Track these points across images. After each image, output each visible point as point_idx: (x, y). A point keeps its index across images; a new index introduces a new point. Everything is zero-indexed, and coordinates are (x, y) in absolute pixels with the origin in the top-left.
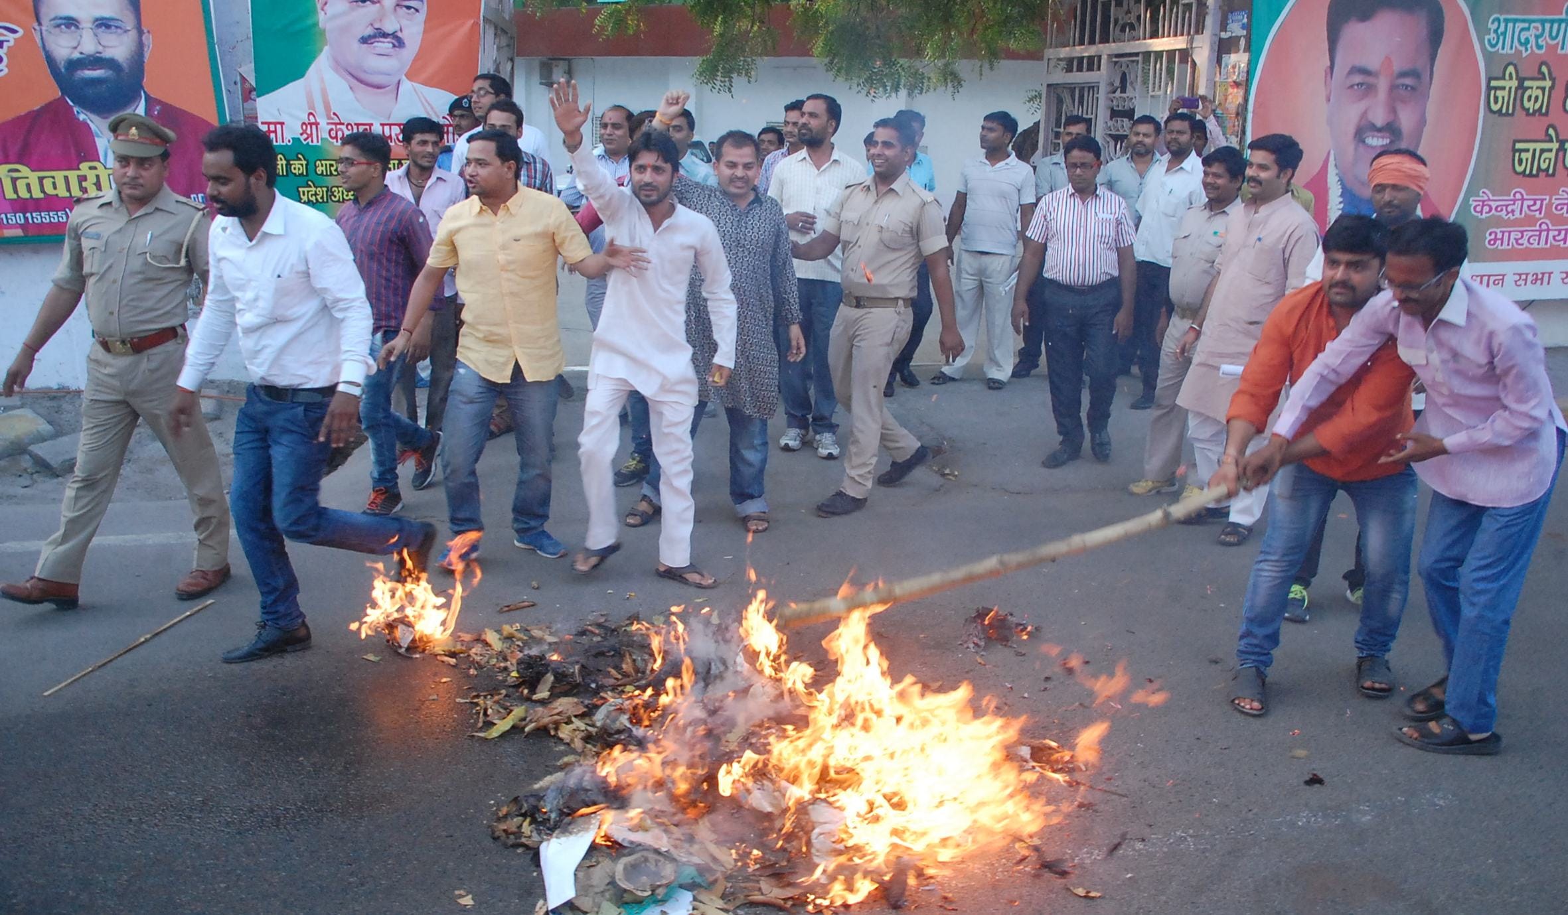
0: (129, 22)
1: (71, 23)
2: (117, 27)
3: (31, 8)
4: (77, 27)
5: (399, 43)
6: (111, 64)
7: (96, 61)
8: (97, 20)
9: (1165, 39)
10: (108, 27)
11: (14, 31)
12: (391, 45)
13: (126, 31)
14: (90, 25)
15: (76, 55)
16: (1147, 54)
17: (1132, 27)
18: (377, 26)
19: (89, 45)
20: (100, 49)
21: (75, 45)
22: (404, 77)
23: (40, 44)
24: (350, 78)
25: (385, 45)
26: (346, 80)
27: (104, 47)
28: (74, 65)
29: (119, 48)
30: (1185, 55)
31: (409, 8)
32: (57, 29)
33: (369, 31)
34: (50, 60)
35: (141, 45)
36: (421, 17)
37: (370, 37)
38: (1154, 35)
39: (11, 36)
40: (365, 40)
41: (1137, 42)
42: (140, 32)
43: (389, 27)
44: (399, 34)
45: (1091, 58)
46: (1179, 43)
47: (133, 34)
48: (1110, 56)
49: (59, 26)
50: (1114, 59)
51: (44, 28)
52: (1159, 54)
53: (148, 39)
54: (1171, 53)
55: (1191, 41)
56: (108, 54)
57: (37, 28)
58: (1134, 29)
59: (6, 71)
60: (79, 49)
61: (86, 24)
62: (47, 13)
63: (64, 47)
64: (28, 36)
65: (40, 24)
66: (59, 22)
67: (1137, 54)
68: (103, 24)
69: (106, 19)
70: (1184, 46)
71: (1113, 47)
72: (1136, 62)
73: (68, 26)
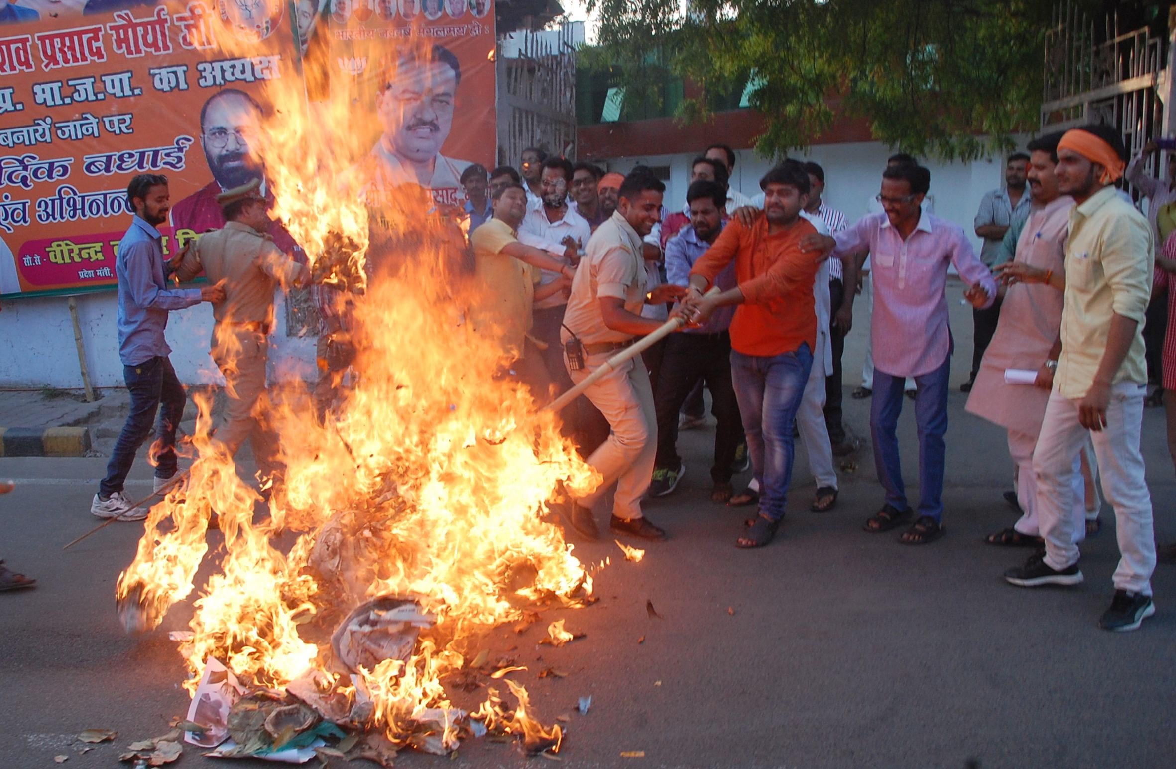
1: (222, 131)
3: (200, 126)
4: (225, 134)
5: (435, 128)
7: (235, 156)
8: (237, 128)
9: (1134, 79)
10: (244, 132)
11: (189, 140)
12: (429, 130)
14: (232, 131)
15: (224, 152)
16: (1120, 97)
17: (1108, 74)
18: (419, 116)
19: (231, 145)
20: (239, 147)
21: (223, 145)
22: (439, 154)
23: (203, 147)
24: (399, 156)
25: (425, 131)
26: (399, 159)
27: (241, 146)
28: (223, 159)
30: (1151, 90)
31: (441, 101)
32: (214, 136)
33: (413, 121)
34: (209, 158)
36: (450, 109)
37: (414, 125)
38: (1126, 76)
39: (187, 144)
40: (410, 128)
41: (1111, 86)
43: (428, 116)
44: (435, 122)
45: (1076, 108)
46: (1145, 81)
48: (1091, 103)
49: (214, 134)
51: (206, 136)
52: (1130, 94)
54: (1140, 92)
55: (1155, 79)
56: (243, 150)
57: (202, 137)
58: (1110, 75)
59: (184, 166)
60: (226, 148)
61: (230, 132)
62: (208, 126)
63: (217, 148)
64: (196, 143)
65: (204, 134)
66: (214, 131)
67: (1111, 98)
70: (1148, 84)
71: (1094, 94)
72: (1112, 106)
73: (220, 134)
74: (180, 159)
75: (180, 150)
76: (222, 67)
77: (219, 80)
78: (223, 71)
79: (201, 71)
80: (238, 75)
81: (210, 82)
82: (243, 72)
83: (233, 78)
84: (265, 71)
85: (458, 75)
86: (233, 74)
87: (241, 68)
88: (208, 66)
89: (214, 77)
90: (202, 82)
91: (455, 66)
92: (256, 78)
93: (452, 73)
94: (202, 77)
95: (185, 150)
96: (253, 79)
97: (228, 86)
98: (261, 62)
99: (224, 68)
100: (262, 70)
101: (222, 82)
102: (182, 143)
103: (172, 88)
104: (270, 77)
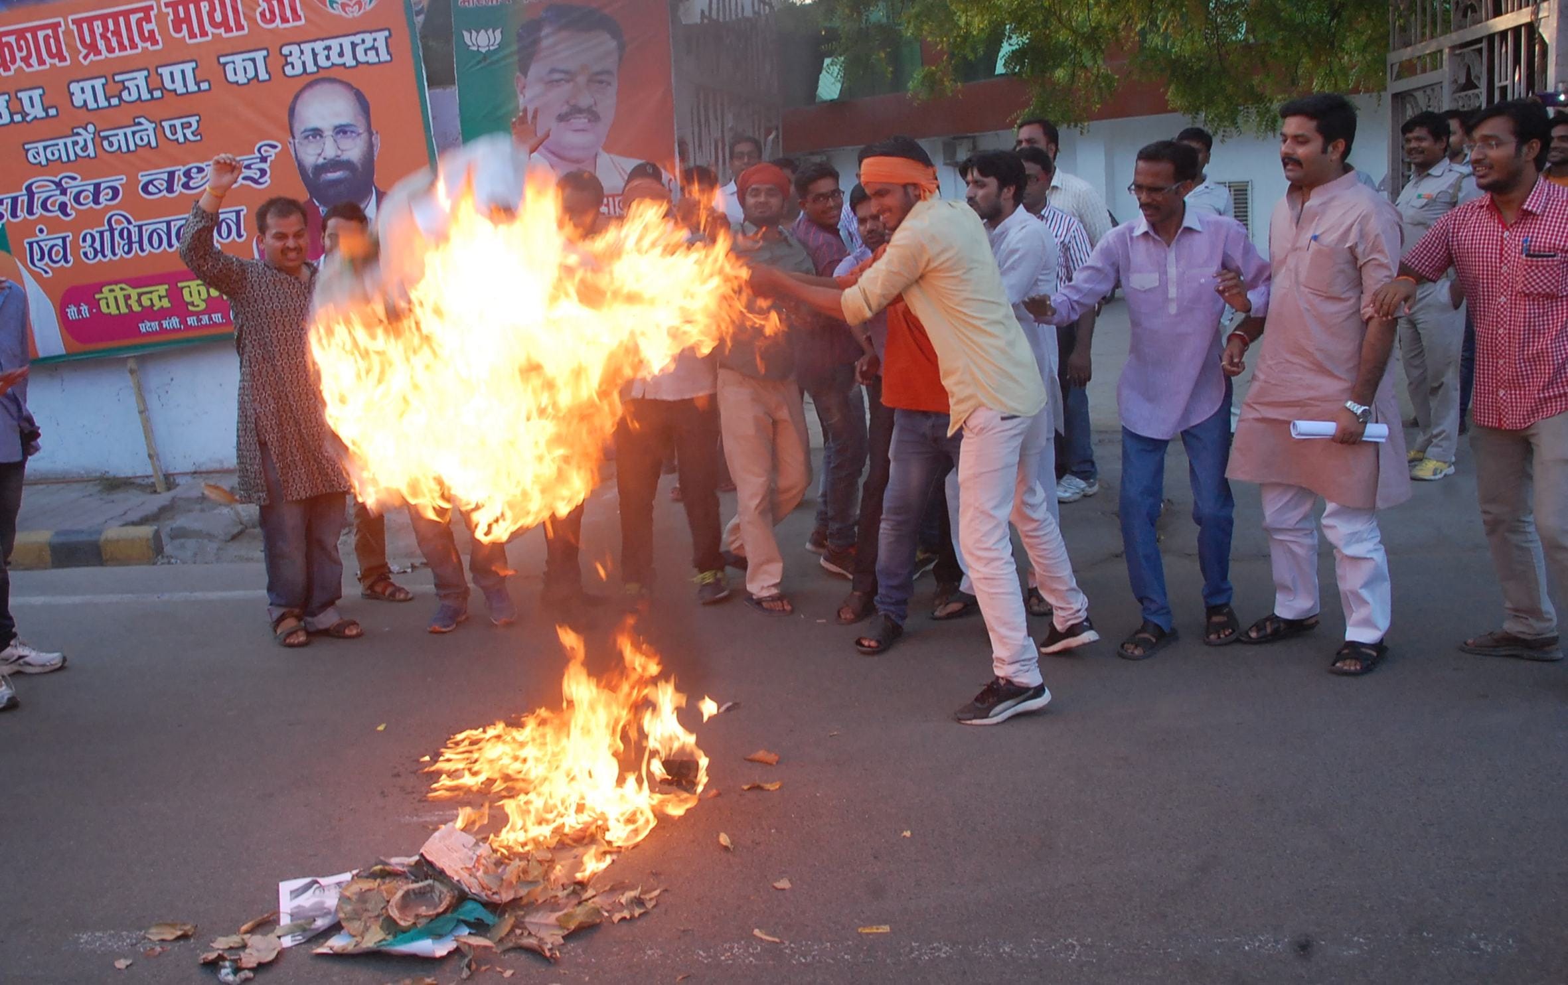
0: (361, 129)
1: (317, 133)
2: (352, 132)
3: (288, 127)
4: (321, 136)
5: (594, 117)
6: (347, 165)
7: (335, 164)
8: (336, 127)
9: (1509, 15)
10: (345, 132)
11: (274, 147)
12: (586, 120)
13: (359, 134)
14: (331, 133)
15: (321, 161)
16: (1491, 38)
17: (1474, 10)
18: (572, 102)
19: (330, 151)
20: (339, 152)
21: (320, 152)
22: (600, 150)
23: (293, 155)
24: (550, 155)
25: (581, 121)
26: (545, 157)
27: (342, 151)
28: (320, 169)
29: (353, 150)
30: (1531, 28)
31: (601, 82)
32: (306, 141)
33: (565, 109)
34: (302, 168)
35: (371, 146)
36: (612, 90)
37: (567, 115)
38: (1498, 12)
39: (273, 152)
40: (562, 118)
41: (1479, 25)
42: (371, 134)
43: (585, 101)
44: (594, 109)
45: (1433, 56)
46: (1522, 17)
47: (365, 136)
48: (1453, 48)
49: (307, 137)
50: (1458, 52)
51: (296, 141)
52: (1503, 34)
53: (377, 140)
54: (1516, 30)
55: (1536, 13)
56: (345, 157)
57: (292, 141)
58: (1476, 12)
59: (269, 181)
60: (323, 155)
61: (328, 133)
62: (299, 128)
63: (311, 155)
64: (285, 149)
65: (294, 138)
66: (307, 133)
67: (1479, 41)
68: (341, 130)
69: (345, 126)
70: (1527, 19)
71: (1455, 37)
72: (1480, 51)
73: (314, 137)
74: (263, 172)
75: (264, 159)
76: (313, 50)
77: (311, 68)
78: (315, 55)
79: (286, 56)
80: (335, 59)
81: (299, 70)
82: (341, 54)
83: (328, 64)
84: (369, 52)
85: (621, 47)
86: (328, 58)
87: (339, 50)
88: (295, 49)
89: (304, 63)
90: (288, 70)
91: (616, 34)
92: (357, 62)
93: (613, 44)
94: (287, 64)
95: (269, 160)
96: (354, 63)
97: (322, 74)
98: (363, 41)
99: (316, 51)
100: (366, 51)
101: (315, 69)
102: (266, 151)
103: (249, 80)
104: (377, 60)
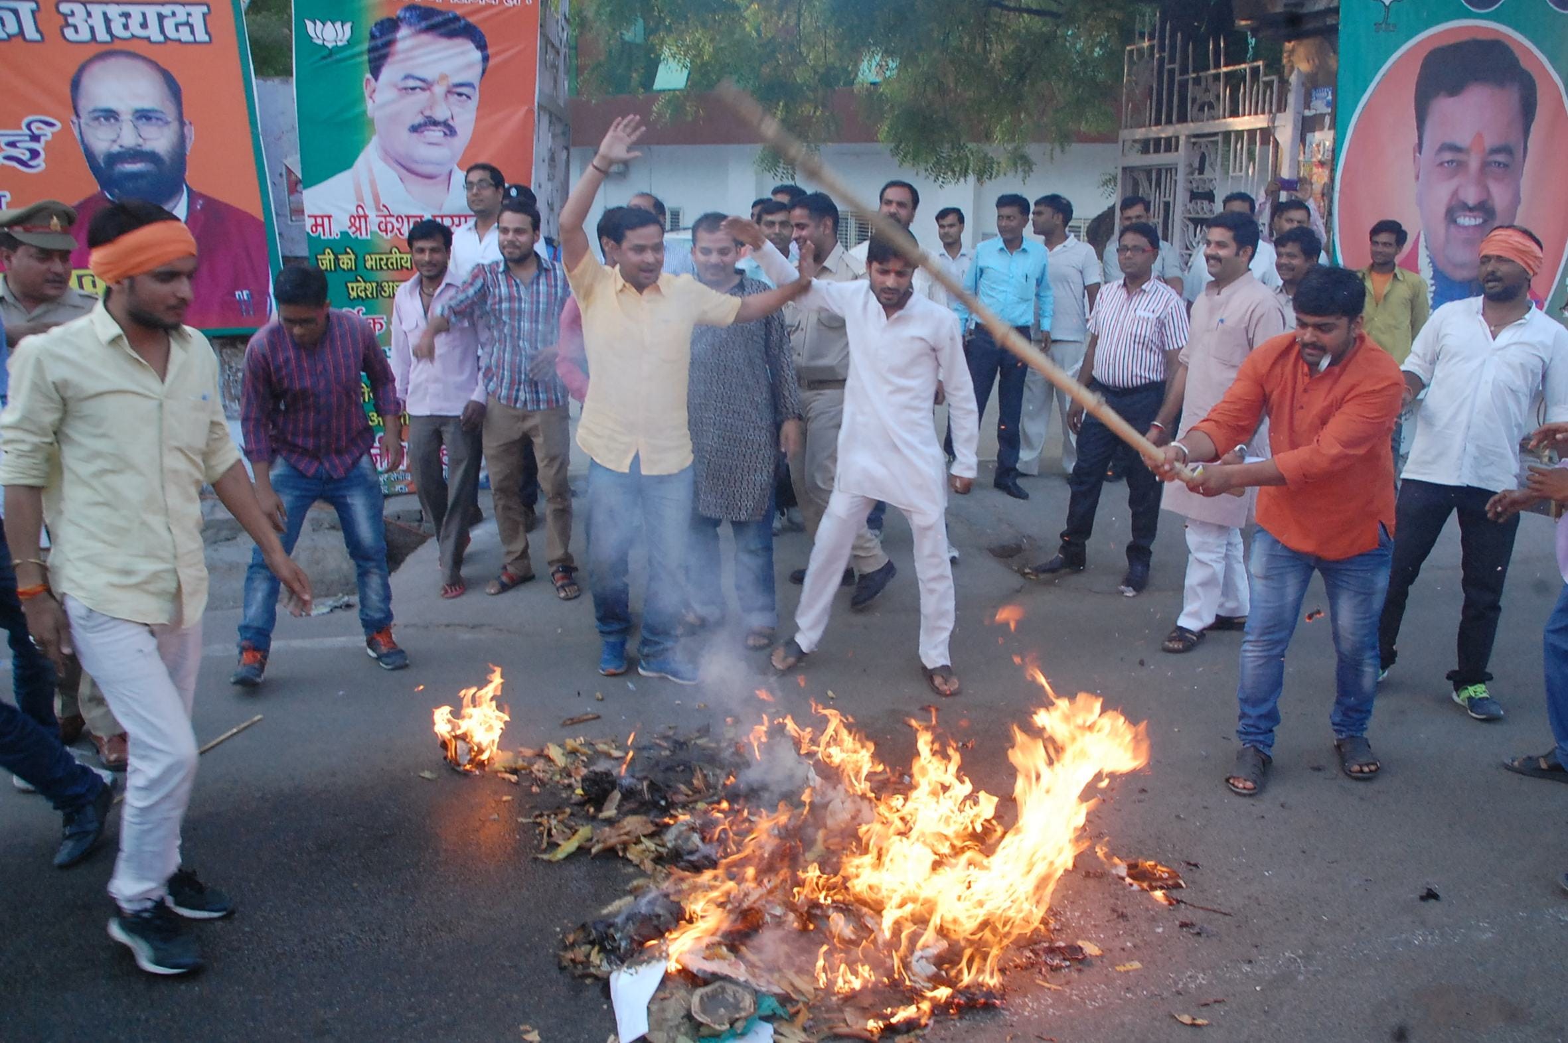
0: (170, 112)
1: (111, 115)
2: (158, 119)
3: (69, 101)
4: (117, 119)
5: (450, 131)
6: (152, 157)
7: (136, 155)
8: (137, 111)
9: (1246, 118)
10: (148, 118)
11: (51, 125)
12: (442, 134)
13: (167, 123)
14: (130, 117)
15: (116, 148)
16: (1227, 134)
17: (1211, 107)
18: (427, 113)
19: (128, 138)
20: (141, 141)
21: (114, 137)
22: (456, 167)
23: (78, 138)
24: (398, 168)
25: (436, 134)
26: (396, 171)
27: (144, 139)
28: (114, 158)
29: (160, 141)
30: (1267, 134)
31: (460, 94)
32: (97, 122)
33: (419, 119)
34: (90, 155)
35: (182, 138)
36: (473, 104)
37: (420, 125)
38: (1234, 113)
39: (48, 131)
40: (415, 129)
41: (1217, 122)
42: (182, 124)
43: (441, 114)
44: (451, 122)
45: (1168, 140)
46: (1258, 122)
47: (175, 126)
48: (1188, 137)
49: (97, 119)
50: (1193, 140)
51: (82, 121)
52: (1240, 134)
53: (190, 132)
54: (1252, 132)
55: (1273, 120)
56: (148, 147)
57: (75, 120)
58: (1213, 108)
59: (43, 165)
60: (119, 142)
61: (126, 117)
62: (85, 105)
63: (103, 141)
64: (66, 129)
65: (78, 116)
66: (96, 114)
67: (1216, 134)
68: (144, 115)
69: (149, 111)
70: (1265, 125)
71: (1191, 127)
72: (1216, 143)
73: (107, 119)
74: (35, 154)
75: (35, 138)
76: (105, 14)
77: (102, 35)
78: (107, 21)
79: (65, 16)
80: (135, 29)
81: (85, 35)
82: (144, 25)
83: (127, 34)
84: (181, 28)
85: (486, 59)
86: (126, 27)
87: (141, 19)
88: (78, 8)
89: (92, 29)
90: (69, 33)
91: (482, 46)
92: (166, 37)
93: (477, 55)
94: (68, 25)
95: (43, 139)
96: (161, 38)
97: (118, 46)
98: (174, 14)
99: (110, 16)
100: (177, 26)
101: (108, 38)
102: (39, 128)
103: (9, 36)
104: (191, 38)
